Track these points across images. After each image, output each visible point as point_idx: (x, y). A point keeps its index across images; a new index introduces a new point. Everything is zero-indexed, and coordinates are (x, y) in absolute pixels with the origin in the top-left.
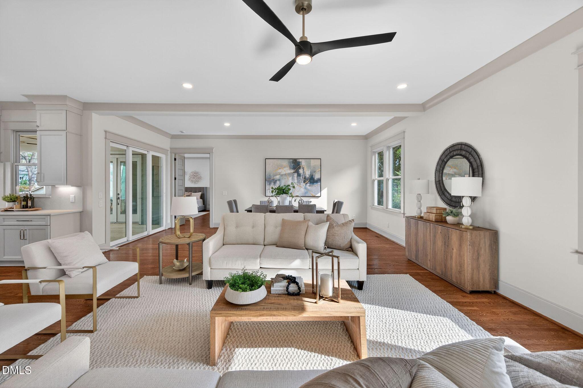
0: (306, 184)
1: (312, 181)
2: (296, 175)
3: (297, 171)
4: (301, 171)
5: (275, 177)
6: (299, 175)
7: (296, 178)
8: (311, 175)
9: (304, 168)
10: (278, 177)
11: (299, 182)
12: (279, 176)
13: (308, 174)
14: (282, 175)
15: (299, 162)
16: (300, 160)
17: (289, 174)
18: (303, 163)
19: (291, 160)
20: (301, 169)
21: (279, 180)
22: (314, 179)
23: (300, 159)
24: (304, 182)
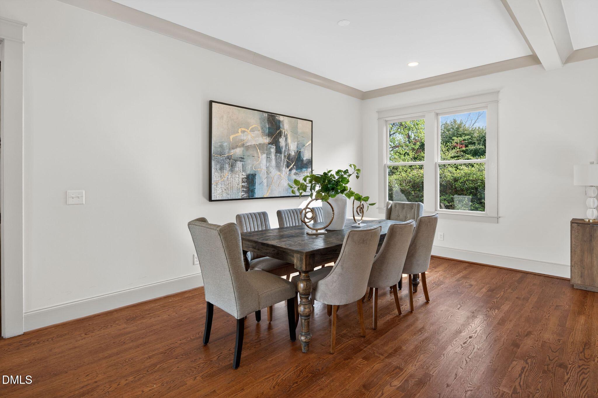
0: (290, 170)
1: (299, 163)
2: (273, 150)
3: (275, 142)
4: (282, 141)
5: (233, 152)
6: (278, 151)
7: (273, 156)
8: (297, 151)
9: (287, 134)
10: (238, 152)
11: (278, 167)
12: (242, 149)
13: (293, 148)
14: (248, 148)
15: (279, 121)
16: (281, 118)
17: (261, 146)
18: (286, 125)
19: (266, 115)
20: (283, 136)
21: (242, 159)
22: (302, 160)
23: (281, 116)
24: (288, 166)
